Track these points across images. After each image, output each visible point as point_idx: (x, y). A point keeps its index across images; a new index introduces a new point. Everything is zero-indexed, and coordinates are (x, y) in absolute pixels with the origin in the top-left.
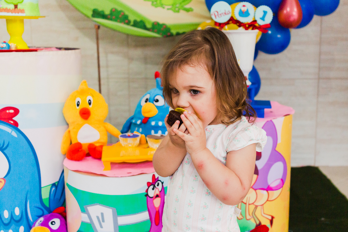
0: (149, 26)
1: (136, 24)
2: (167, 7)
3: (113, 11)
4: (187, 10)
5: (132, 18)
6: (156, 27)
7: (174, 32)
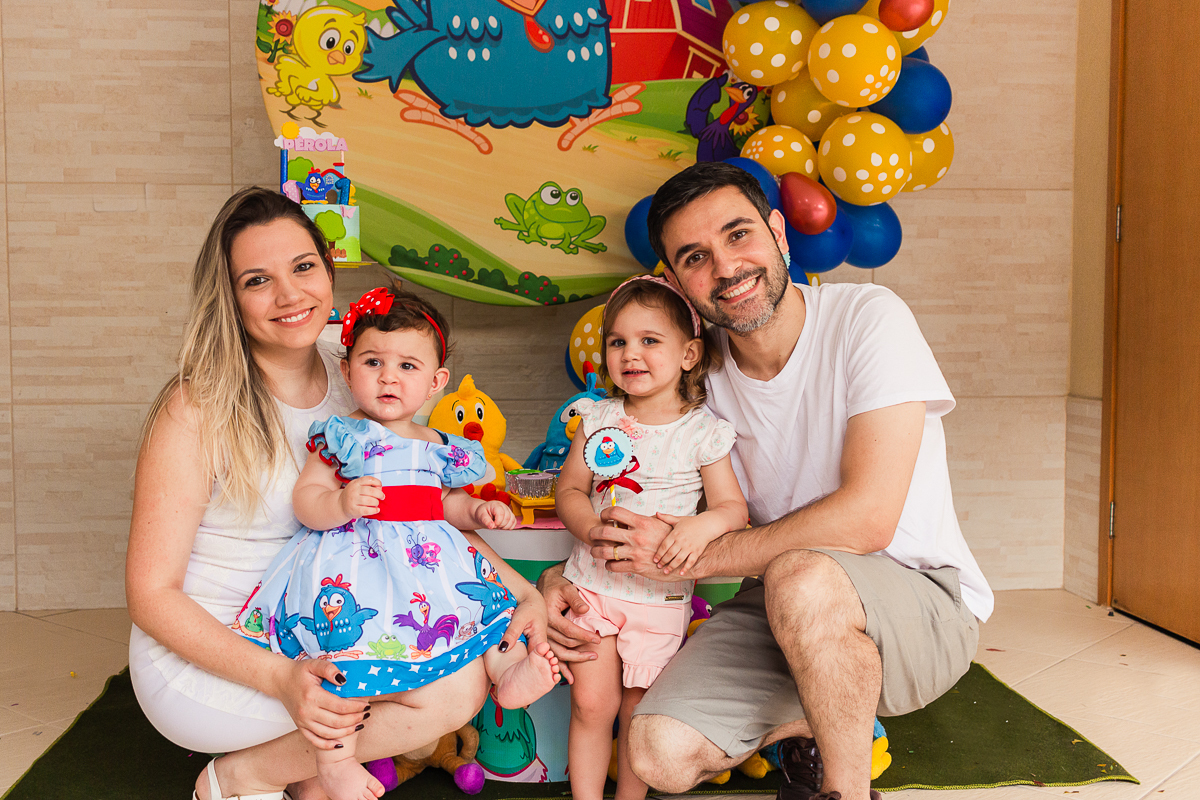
0: (512, 282)
1: (485, 278)
2: (550, 242)
3: (436, 249)
4: (595, 250)
5: (476, 266)
6: (528, 283)
7: (566, 294)
